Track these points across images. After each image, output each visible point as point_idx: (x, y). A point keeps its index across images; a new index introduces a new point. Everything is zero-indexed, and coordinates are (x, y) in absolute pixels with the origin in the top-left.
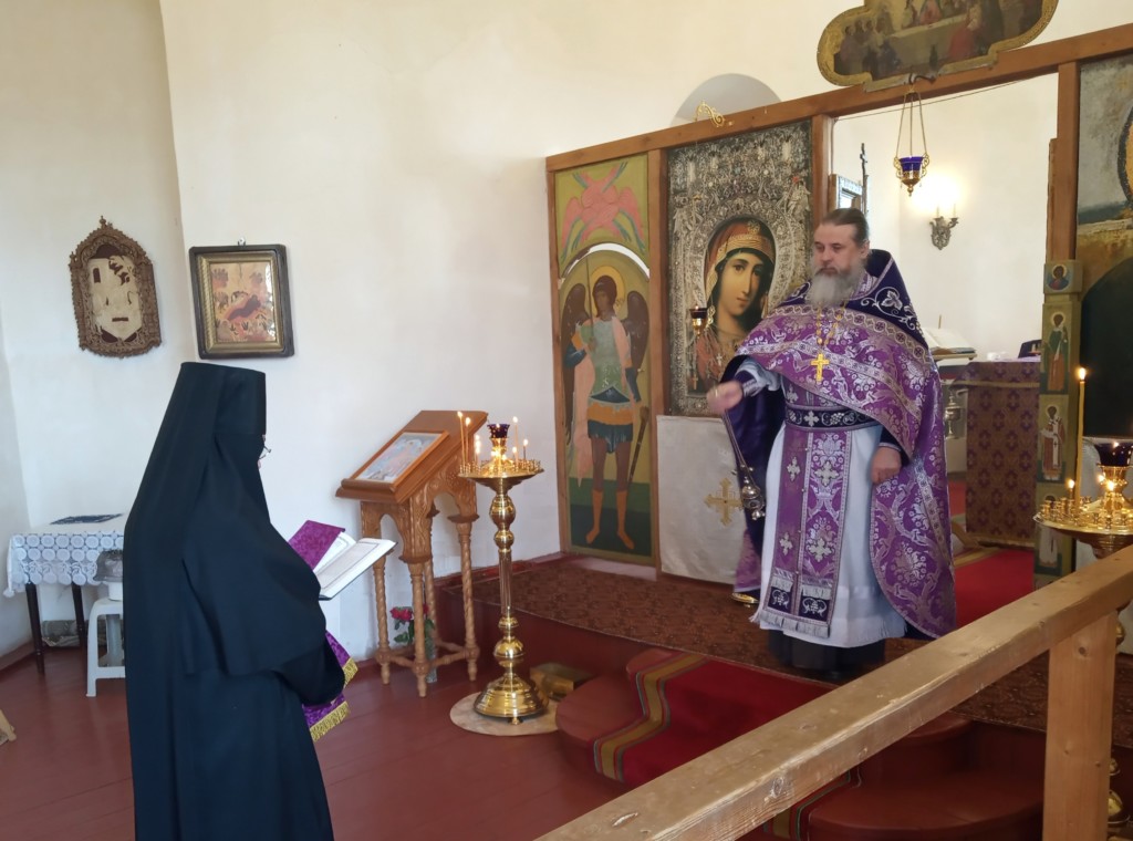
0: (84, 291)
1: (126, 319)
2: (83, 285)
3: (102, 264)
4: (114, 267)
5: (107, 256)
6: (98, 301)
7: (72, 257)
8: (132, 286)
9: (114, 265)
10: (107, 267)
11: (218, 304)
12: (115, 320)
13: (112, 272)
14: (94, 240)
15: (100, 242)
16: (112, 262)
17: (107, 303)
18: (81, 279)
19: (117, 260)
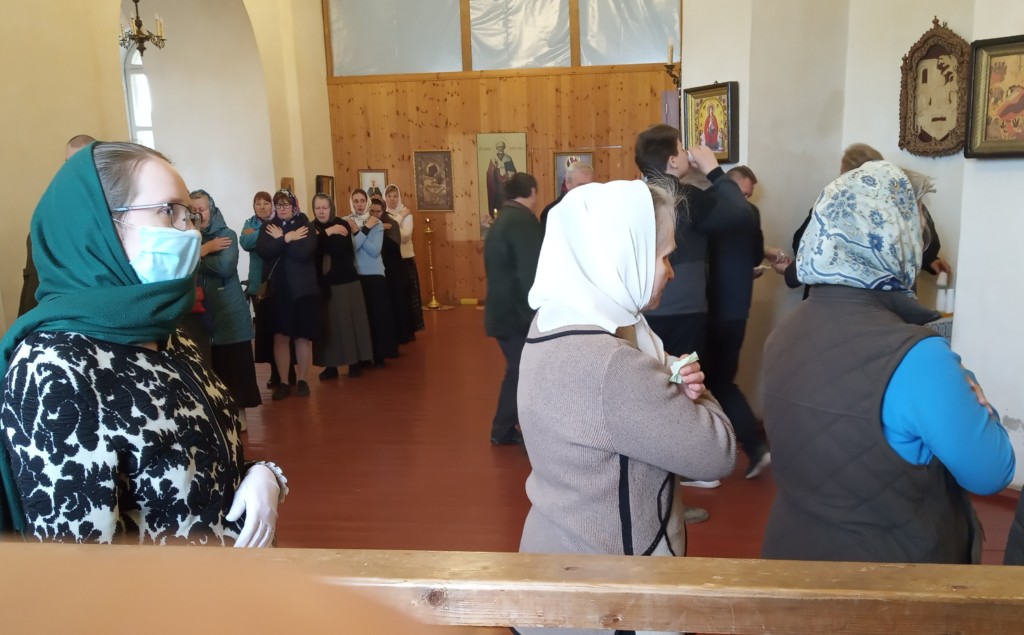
0: (911, 92)
1: (943, 119)
2: (910, 87)
3: (931, 65)
4: (941, 67)
5: (937, 57)
6: (922, 101)
7: (905, 59)
8: (954, 86)
9: (942, 64)
10: (935, 66)
11: (993, 100)
12: (934, 120)
13: (940, 71)
14: (926, 41)
15: (931, 42)
16: (941, 61)
17: (930, 103)
18: (909, 80)
19: (945, 59)
